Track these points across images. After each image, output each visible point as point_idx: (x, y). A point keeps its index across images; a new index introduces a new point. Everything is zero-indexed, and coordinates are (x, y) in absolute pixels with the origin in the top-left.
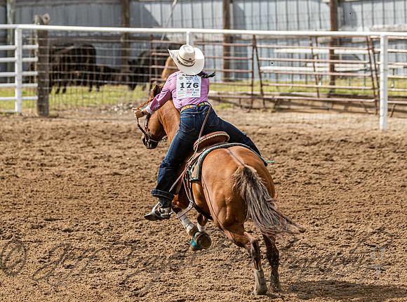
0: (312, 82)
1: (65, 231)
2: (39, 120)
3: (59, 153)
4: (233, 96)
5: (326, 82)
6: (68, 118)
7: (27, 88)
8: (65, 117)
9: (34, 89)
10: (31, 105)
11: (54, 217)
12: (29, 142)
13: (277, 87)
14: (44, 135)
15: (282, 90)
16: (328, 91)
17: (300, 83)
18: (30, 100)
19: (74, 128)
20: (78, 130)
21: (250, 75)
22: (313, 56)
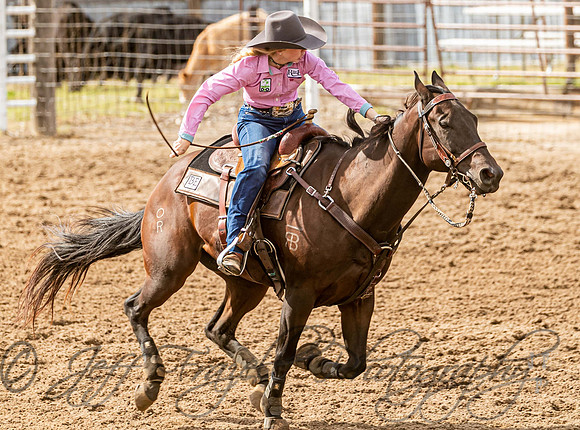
0: (535, 67)
1: (87, 343)
2: (38, 143)
3: (76, 202)
4: (390, 94)
5: (559, 65)
6: (91, 139)
7: (15, 84)
8: (87, 136)
9: (29, 86)
10: (24, 115)
11: (68, 317)
12: (20, 183)
13: (471, 76)
14: (48, 170)
15: (481, 83)
16: (563, 83)
17: (513, 68)
18: (21, 107)
19: (103, 157)
20: (110, 159)
21: (422, 55)
22: (534, 20)
